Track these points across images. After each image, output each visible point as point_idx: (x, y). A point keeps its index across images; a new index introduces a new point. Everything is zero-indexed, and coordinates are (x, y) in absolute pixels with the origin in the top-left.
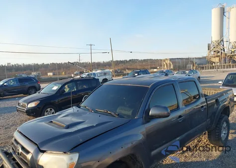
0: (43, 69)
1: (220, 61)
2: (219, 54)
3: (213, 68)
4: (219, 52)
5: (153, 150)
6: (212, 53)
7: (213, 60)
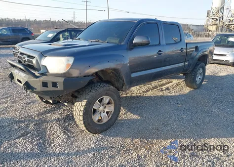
0: (35, 25)
1: (217, 30)
2: (217, 22)
3: (209, 37)
4: (217, 20)
5: (134, 72)
6: (211, 20)
7: (210, 28)
